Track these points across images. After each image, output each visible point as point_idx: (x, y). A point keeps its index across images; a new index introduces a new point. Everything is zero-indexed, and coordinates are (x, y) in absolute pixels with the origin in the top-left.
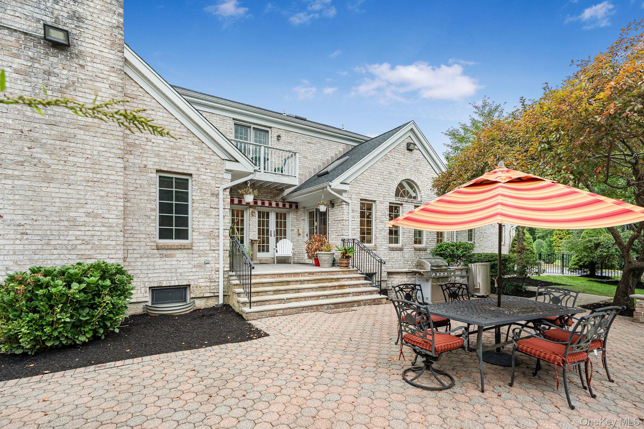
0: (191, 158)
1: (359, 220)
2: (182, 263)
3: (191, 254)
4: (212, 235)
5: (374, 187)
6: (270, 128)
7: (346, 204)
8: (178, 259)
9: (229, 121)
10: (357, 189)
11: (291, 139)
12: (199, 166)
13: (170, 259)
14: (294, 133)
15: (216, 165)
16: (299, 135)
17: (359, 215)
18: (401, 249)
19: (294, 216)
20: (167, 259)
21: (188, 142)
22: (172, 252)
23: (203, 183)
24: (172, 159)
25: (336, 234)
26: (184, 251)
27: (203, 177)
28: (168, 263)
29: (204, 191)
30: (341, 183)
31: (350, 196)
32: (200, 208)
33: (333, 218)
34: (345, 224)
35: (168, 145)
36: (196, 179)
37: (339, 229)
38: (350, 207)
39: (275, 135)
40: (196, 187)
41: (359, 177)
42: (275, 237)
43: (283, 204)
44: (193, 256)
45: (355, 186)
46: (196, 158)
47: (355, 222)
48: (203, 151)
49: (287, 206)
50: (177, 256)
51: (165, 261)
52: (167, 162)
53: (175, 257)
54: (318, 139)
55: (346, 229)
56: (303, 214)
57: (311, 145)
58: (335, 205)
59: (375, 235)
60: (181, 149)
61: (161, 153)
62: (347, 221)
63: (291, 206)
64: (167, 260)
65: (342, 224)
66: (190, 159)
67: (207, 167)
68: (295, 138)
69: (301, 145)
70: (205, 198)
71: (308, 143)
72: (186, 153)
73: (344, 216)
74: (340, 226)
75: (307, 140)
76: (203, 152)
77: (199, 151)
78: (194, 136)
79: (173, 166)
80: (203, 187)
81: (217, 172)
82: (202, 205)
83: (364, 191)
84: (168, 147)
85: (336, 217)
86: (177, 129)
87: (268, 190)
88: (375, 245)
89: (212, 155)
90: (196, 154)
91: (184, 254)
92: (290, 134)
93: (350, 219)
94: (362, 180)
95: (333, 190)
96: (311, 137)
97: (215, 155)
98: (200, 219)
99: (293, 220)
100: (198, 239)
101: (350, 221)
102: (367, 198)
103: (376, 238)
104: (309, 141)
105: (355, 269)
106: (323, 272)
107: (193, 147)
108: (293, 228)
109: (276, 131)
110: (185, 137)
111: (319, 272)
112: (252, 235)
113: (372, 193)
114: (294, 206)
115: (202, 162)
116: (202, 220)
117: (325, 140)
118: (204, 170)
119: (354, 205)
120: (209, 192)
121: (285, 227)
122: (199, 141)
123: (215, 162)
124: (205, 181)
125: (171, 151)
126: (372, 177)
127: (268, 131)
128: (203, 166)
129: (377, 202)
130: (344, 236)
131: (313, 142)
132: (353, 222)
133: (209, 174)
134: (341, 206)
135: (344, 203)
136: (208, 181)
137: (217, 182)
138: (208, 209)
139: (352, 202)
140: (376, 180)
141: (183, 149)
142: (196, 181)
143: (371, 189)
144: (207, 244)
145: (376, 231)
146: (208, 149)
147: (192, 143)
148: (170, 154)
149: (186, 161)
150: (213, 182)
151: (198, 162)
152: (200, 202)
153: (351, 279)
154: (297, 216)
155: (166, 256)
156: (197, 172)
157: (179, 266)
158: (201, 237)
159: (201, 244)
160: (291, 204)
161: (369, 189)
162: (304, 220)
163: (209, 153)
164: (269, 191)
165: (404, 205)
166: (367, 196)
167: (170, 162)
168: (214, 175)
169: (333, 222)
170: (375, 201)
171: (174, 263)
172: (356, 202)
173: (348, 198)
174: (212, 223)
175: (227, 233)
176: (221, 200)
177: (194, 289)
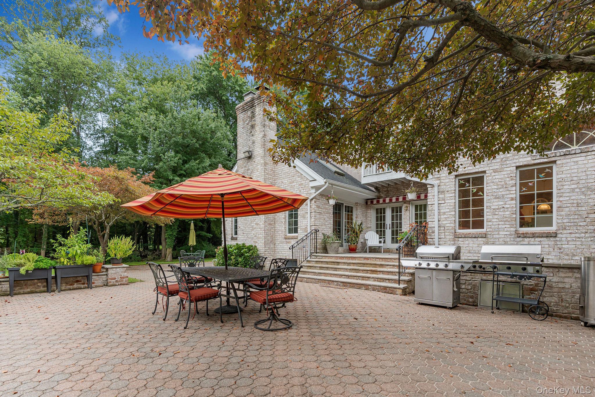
1: (457, 200)
12: (301, 189)
17: (457, 194)
18: (554, 235)
21: (296, 177)
22: (290, 240)
26: (294, 240)
31: (438, 176)
32: (301, 215)
38: (436, 188)
46: (300, 185)
50: (292, 243)
51: (288, 245)
59: (486, 217)
60: (293, 182)
62: (433, 206)
70: (303, 208)
77: (301, 180)
82: (302, 212)
84: (289, 183)
88: (487, 231)
89: (306, 180)
93: (437, 202)
97: (308, 180)
98: (301, 221)
101: (437, 205)
103: (487, 221)
110: (295, 175)
118: (303, 191)
119: (445, 185)
123: (308, 185)
125: (290, 185)
132: (441, 205)
138: (304, 214)
146: (304, 178)
147: (298, 177)
155: (288, 242)
158: (301, 231)
159: (301, 236)
165: (558, 162)
166: (467, 169)
172: (447, 180)
173: (434, 179)
174: (306, 223)
175: (313, 228)
176: (309, 207)
177: (298, 262)
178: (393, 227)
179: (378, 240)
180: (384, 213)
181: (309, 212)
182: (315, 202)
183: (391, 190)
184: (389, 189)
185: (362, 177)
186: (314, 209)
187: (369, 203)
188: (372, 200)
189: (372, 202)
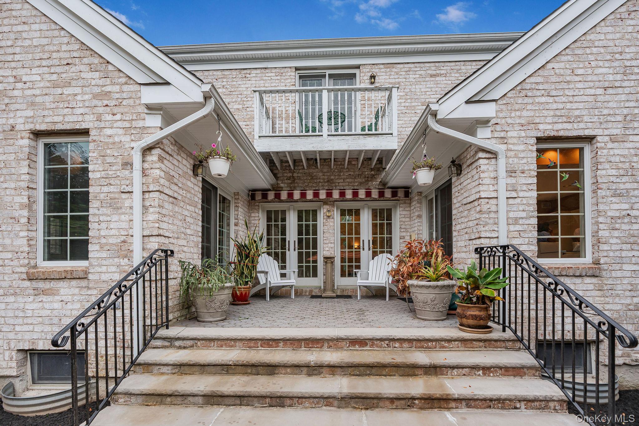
0: (86, 97)
1: (535, 194)
2: (69, 306)
3: (85, 290)
4: (123, 248)
5: (586, 98)
6: (358, 67)
7: (488, 155)
8: (64, 298)
9: (289, 74)
10: (525, 113)
11: (396, 77)
12: (101, 110)
13: (50, 298)
14: (402, 66)
15: (132, 104)
16: (412, 65)
17: (535, 180)
19: (404, 213)
20: (45, 298)
21: (82, 68)
22: (53, 284)
23: (107, 143)
24: (53, 106)
25: (467, 237)
26: (74, 283)
27: (109, 132)
28: (47, 306)
29: (109, 160)
30: (468, 102)
31: (502, 134)
32: (102, 196)
33: (459, 199)
34: (485, 208)
35: (49, 81)
36: (94, 138)
37: (471, 224)
38: (502, 161)
39: (365, 78)
40: (95, 154)
41: (532, 80)
42: (371, 252)
43: (380, 192)
44: (89, 292)
45: (517, 107)
46: (95, 96)
47: (518, 201)
48: (108, 79)
49: (388, 194)
50: (62, 291)
51: (41, 301)
52: (46, 113)
53: (58, 295)
54: (453, 64)
55: (491, 221)
56: (419, 205)
57: (437, 79)
58: (464, 166)
59: (595, 234)
60: (69, 85)
61: (39, 100)
62: (493, 202)
63: (394, 194)
64: (44, 300)
65: (478, 209)
66: (84, 101)
67: (115, 110)
68: (404, 73)
69: (417, 83)
70: (110, 173)
71: (432, 76)
72: (78, 90)
73: (481, 188)
74: (474, 215)
75: (430, 72)
76: (108, 81)
77: (101, 82)
78: (92, 53)
79: (56, 119)
80: (108, 151)
81: (135, 118)
82: (105, 189)
83: (552, 113)
84: (48, 84)
85: (465, 195)
86: (64, 48)
87: (354, 172)
88: (597, 262)
89: (126, 83)
90: (96, 88)
91: (72, 289)
92: (394, 70)
93: (503, 194)
94: (541, 87)
95: (442, 122)
96: (437, 64)
97: (132, 82)
98: (102, 218)
99: (404, 219)
100: (98, 258)
101: (502, 201)
102: (561, 133)
103: (598, 242)
104: (434, 72)
105: (509, 334)
106: (393, 340)
107: (90, 75)
108: (404, 234)
109: (368, 70)
110: (77, 60)
111: (381, 340)
112: (327, 249)
113: (579, 116)
114: (401, 193)
115: (106, 102)
116: (106, 218)
117: (467, 63)
118: (110, 117)
119: (516, 156)
120: (119, 160)
121: (390, 232)
122: (101, 60)
123: (130, 98)
124: (111, 140)
125: (52, 91)
126: (580, 72)
127: (354, 75)
128: (108, 109)
129: (599, 138)
130: (482, 241)
131: (442, 72)
132: (511, 201)
133: (119, 124)
134: (474, 166)
135: (481, 155)
136: (117, 139)
137: (133, 138)
138: (117, 196)
139: (508, 150)
140: (595, 78)
141: (74, 83)
142: (94, 141)
143: (575, 106)
144: (113, 269)
145: (597, 223)
146: (117, 74)
147: (88, 68)
148: (51, 98)
149: (78, 105)
150: (127, 138)
151: (99, 103)
152: (103, 182)
153: (487, 370)
154: (410, 211)
155: (44, 292)
156: (97, 124)
157: (64, 312)
158: (104, 255)
159: (104, 269)
160: (395, 190)
161: (569, 106)
162: (419, 216)
163: (120, 80)
164: (357, 173)
166: (560, 126)
167: (51, 113)
168: (128, 125)
169: (461, 209)
170: (590, 139)
171: (56, 305)
172: (522, 147)
173: (494, 141)
174: (125, 225)
175: (154, 244)
176: (137, 175)
177: (92, 359)
178: (300, 247)
179: (278, 272)
180: (284, 220)
181: (137, 189)
182: (161, 159)
183: (299, 178)
184: (295, 175)
185: (256, 137)
186: (156, 181)
187: (259, 196)
188: (264, 193)
189: (265, 196)
